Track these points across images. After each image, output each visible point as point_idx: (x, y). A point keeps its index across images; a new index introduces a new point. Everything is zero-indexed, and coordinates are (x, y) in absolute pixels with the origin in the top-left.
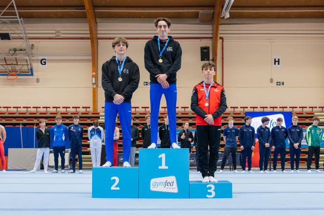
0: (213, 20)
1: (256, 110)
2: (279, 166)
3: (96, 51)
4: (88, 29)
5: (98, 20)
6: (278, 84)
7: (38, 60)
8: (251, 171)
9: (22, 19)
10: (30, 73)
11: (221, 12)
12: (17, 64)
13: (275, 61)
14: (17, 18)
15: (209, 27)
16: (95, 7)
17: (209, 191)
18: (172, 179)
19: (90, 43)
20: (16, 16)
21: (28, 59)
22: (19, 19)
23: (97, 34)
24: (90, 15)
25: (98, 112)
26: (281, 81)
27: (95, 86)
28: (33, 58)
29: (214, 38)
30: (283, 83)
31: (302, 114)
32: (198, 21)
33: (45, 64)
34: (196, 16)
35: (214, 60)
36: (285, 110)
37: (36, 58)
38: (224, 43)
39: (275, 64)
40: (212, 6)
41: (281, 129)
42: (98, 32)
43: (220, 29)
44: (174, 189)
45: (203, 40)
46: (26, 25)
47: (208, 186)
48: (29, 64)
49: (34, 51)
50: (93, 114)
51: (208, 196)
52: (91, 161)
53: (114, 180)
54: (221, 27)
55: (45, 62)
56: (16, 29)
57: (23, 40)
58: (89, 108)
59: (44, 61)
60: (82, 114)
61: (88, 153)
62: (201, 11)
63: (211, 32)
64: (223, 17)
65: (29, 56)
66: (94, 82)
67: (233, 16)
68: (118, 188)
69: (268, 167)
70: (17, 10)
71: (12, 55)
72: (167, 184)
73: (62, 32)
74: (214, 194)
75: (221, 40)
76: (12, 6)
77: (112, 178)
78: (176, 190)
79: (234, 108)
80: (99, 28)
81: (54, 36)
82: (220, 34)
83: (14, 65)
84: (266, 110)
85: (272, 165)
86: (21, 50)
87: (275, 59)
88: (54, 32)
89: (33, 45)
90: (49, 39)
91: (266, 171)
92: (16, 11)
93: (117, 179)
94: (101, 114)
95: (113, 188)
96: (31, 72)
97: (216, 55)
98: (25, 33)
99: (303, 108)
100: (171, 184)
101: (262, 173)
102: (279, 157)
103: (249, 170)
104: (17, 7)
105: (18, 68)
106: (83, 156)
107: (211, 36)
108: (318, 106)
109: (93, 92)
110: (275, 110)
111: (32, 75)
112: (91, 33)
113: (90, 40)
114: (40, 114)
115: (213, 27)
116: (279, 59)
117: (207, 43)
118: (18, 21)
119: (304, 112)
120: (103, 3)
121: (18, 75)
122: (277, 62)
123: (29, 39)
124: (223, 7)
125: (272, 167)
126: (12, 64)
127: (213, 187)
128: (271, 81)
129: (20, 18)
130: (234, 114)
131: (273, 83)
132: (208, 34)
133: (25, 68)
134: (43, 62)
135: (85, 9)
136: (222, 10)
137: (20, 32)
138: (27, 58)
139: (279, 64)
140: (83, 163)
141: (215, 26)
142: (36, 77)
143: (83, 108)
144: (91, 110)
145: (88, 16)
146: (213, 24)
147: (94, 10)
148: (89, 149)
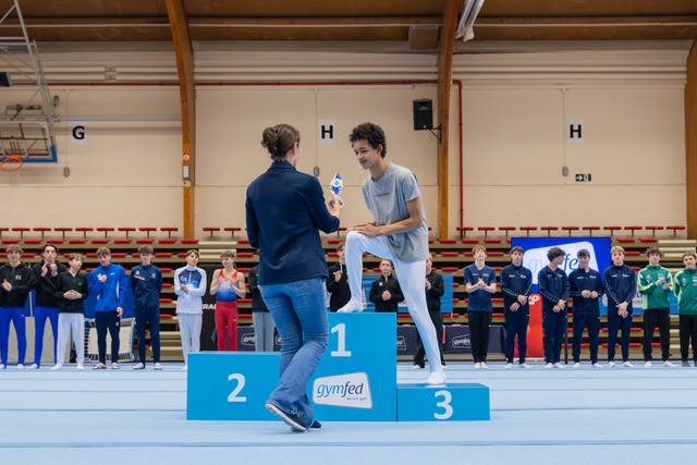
0: (440, 43)
1: (532, 234)
2: (585, 354)
3: (190, 110)
4: (175, 63)
5: (196, 45)
6: (580, 178)
7: (66, 129)
8: (524, 365)
9: (34, 43)
10: (50, 157)
11: (457, 28)
12: (23, 138)
13: (572, 131)
14: (24, 41)
15: (431, 59)
16: (189, 17)
17: (439, 404)
18: (360, 378)
19: (179, 93)
20: (23, 35)
21: (45, 126)
22: (28, 44)
23: (194, 73)
24: (179, 33)
25: (196, 239)
26: (586, 173)
27: (188, 184)
28: (56, 125)
29: (442, 81)
30: (590, 176)
31: (632, 241)
32: (406, 46)
33: (82, 138)
34: (403, 36)
35: (442, 128)
36: (595, 233)
37: (62, 124)
38: (463, 92)
39: (572, 136)
40: (436, 15)
41: (587, 275)
42: (196, 70)
43: (454, 62)
44: (364, 401)
45: (418, 86)
46: (42, 55)
47: (437, 394)
48: (48, 136)
49: (60, 110)
50: (184, 242)
51: (436, 416)
52: (180, 345)
53: (235, 382)
54: (456, 60)
55: (83, 134)
56: (21, 63)
57: (36, 88)
58: (176, 230)
59: (81, 130)
60: (161, 242)
61: (174, 327)
62: (413, 26)
63: (436, 69)
64: (462, 39)
65: (48, 120)
66: (186, 175)
67: (480, 36)
68: (244, 399)
69: (562, 357)
70: (26, 23)
71: (12, 119)
72: (348, 389)
73: (119, 70)
74: (450, 411)
75: (457, 87)
76: (14, 16)
77: (230, 377)
78: (367, 404)
79: (486, 229)
80: (197, 62)
81: (101, 78)
82: (454, 73)
83: (17, 139)
84: (554, 234)
85: (570, 351)
86: (31, 108)
87: (572, 126)
88: (103, 69)
89: (56, 97)
90: (92, 84)
91: (558, 364)
92: (23, 26)
93: (241, 379)
94: (200, 243)
95: (232, 398)
96: (52, 155)
97: (447, 117)
98: (40, 73)
99: (633, 229)
100: (358, 389)
101: (549, 369)
102: (585, 335)
103: (522, 361)
104: (24, 17)
105: (23, 145)
106: (161, 333)
107: (435, 77)
108: (665, 225)
109: (185, 197)
110: (574, 234)
111: (55, 160)
112: (181, 72)
113: (178, 87)
114: (72, 242)
115: (439, 59)
116: (580, 127)
117: (428, 93)
118: (26, 47)
119: (636, 239)
120: (208, 9)
121: (25, 161)
122: (576, 131)
123: (50, 84)
124: (459, 17)
125: (570, 357)
126: (12, 138)
127: (448, 396)
128: (565, 172)
129: (31, 40)
130: (487, 242)
131: (568, 178)
132: (430, 73)
133: (40, 146)
134: (78, 132)
135: (168, 22)
136: (458, 22)
137: (29, 70)
138: (44, 124)
139: (580, 136)
140: (162, 348)
141: (443, 57)
142: (64, 166)
143: (163, 230)
144: (180, 234)
145: (174, 38)
146: (439, 53)
147: (187, 23)
148: (174, 318)
